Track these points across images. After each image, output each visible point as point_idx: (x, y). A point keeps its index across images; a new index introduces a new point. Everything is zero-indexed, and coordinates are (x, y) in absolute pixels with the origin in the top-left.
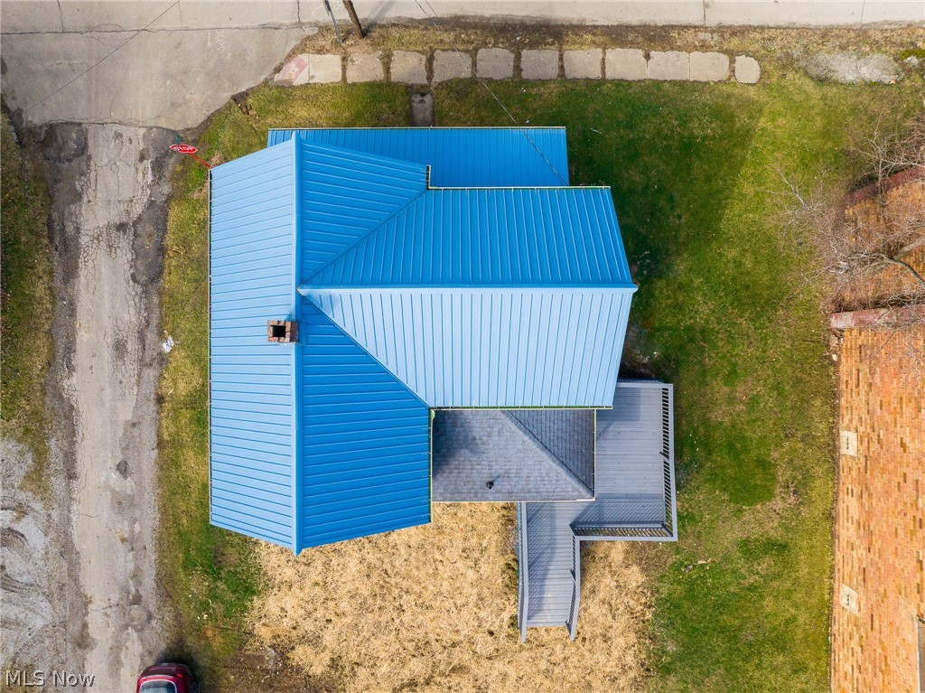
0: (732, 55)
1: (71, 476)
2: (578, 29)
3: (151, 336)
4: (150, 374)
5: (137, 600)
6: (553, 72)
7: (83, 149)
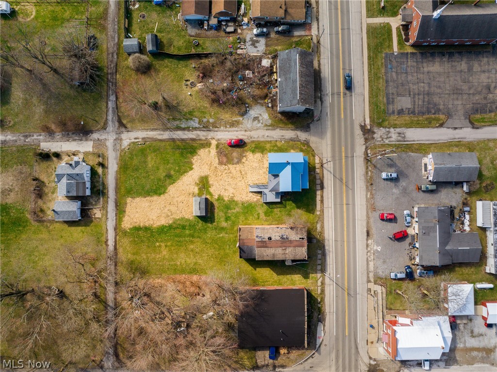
0: (320, 211)
1: (267, 130)
2: (323, 192)
3: (284, 140)
4: (280, 140)
5: (251, 138)
6: (317, 189)
7: (307, 131)
